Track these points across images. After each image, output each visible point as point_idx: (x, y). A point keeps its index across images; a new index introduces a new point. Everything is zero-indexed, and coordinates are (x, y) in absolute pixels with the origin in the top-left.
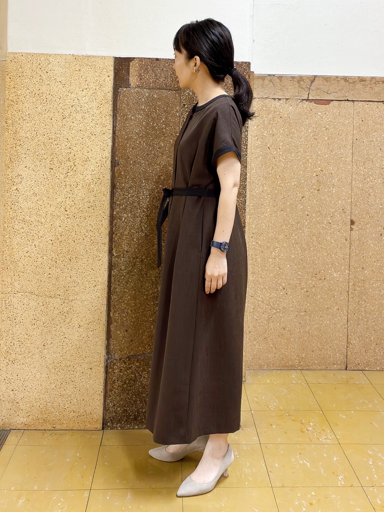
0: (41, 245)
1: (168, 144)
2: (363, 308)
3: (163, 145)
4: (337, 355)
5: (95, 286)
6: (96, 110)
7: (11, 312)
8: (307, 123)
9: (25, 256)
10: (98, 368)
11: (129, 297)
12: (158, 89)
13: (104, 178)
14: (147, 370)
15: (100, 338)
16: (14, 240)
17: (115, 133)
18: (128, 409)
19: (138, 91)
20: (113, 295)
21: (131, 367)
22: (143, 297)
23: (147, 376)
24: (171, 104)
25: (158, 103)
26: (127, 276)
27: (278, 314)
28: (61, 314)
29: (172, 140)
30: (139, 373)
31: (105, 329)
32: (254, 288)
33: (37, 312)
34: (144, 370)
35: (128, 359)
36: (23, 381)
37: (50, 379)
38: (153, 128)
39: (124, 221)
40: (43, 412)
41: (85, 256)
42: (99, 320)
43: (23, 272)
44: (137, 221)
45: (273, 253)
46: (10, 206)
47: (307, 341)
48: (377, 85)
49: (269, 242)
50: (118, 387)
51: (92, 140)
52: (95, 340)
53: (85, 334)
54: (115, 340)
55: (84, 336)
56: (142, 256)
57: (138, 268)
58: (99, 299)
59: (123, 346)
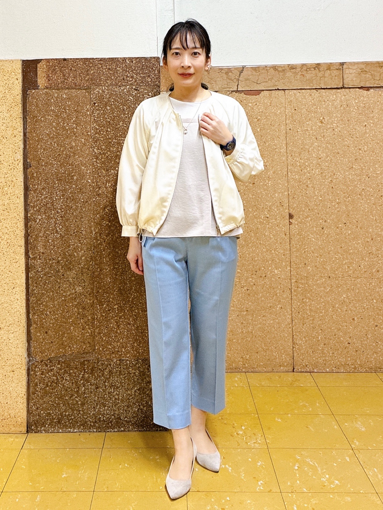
1: (79, 144)
2: (307, 306)
3: (74, 144)
4: (284, 356)
5: (14, 288)
6: (6, 114)
10: (20, 370)
11: (47, 299)
12: (67, 89)
13: (17, 181)
14: (69, 372)
15: (21, 340)
17: (26, 136)
18: (51, 412)
19: (47, 93)
20: (31, 297)
21: (53, 369)
22: (61, 298)
23: (69, 379)
24: (81, 103)
25: (68, 103)
26: (45, 278)
29: (83, 140)
30: (61, 375)
31: (25, 331)
34: (66, 372)
35: (49, 361)
38: (64, 127)
39: (39, 222)
41: (2, 259)
42: (19, 322)
44: (52, 222)
48: (308, 72)
50: (41, 389)
51: (4, 143)
52: (16, 342)
53: (7, 336)
54: (36, 342)
55: (5, 339)
56: (58, 258)
57: (55, 270)
58: (18, 301)
59: (43, 348)
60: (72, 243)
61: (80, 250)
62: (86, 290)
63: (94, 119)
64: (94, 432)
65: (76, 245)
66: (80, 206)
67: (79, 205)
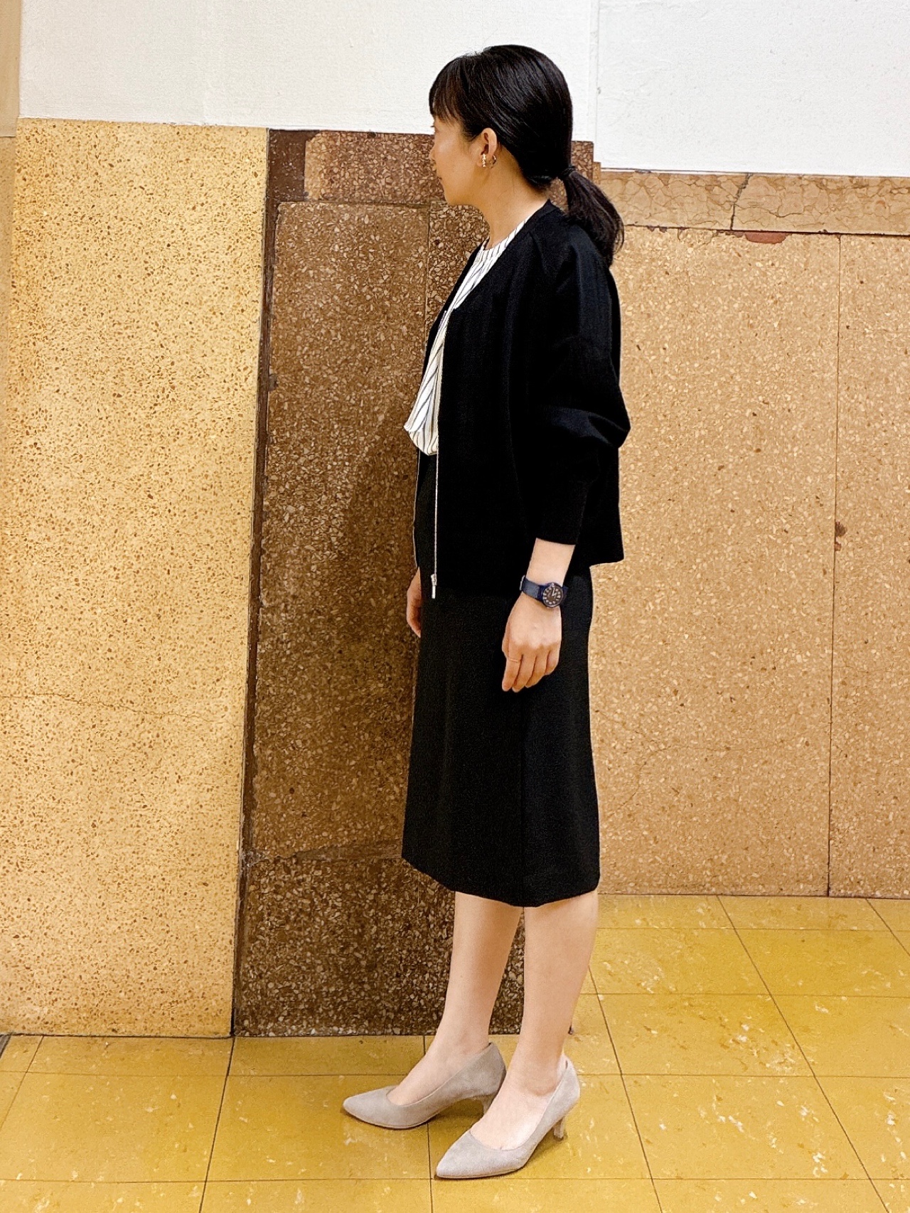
0: (91, 579)
1: (395, 337)
2: (866, 740)
3: (383, 338)
4: (806, 857)
5: (218, 680)
6: (224, 255)
7: (17, 742)
8: (730, 288)
9: (52, 607)
10: (223, 881)
11: (299, 709)
12: (374, 202)
13: (241, 418)
14: (341, 889)
15: (227, 808)
16: (27, 567)
17: (269, 310)
18: (294, 985)
19: (326, 211)
20: (260, 702)
21: (303, 880)
22: (334, 709)
23: (340, 904)
24: (404, 239)
25: (372, 237)
26: (295, 656)
27: (660, 755)
28: (135, 748)
29: (404, 327)
30: (322, 896)
31: (240, 786)
32: (601, 690)
33: (80, 743)
34: (333, 888)
35: (294, 861)
36: (41, 915)
37: (107, 910)
38: (360, 296)
39: (289, 521)
40: (88, 992)
41: (194, 607)
42: (225, 763)
43: (47, 646)
44: (320, 522)
45: (650, 604)
46: (19, 485)
47: (734, 822)
48: (895, 197)
49: (638, 578)
50: (271, 929)
51: (214, 326)
52: (216, 813)
53: (192, 797)
54: (264, 814)
55: (189, 803)
56: (332, 610)
57: (321, 639)
58: (227, 713)
59: (283, 829)
60: (367, 576)
61: (383, 592)
62: (393, 690)
63: (433, 281)
64: (394, 1034)
65: (375, 579)
66: (390, 487)
67: (388, 484)
